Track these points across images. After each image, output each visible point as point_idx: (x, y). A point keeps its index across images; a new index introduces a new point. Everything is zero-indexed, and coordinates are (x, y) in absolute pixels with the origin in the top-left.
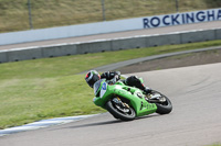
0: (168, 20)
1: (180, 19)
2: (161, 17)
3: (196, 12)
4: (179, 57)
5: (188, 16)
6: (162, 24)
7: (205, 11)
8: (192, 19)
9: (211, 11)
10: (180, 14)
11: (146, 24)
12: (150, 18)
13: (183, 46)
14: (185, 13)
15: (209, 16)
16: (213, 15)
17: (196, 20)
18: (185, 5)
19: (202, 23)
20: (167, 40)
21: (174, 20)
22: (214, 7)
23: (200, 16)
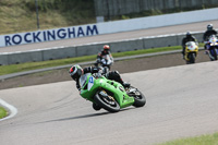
0: (30, 38)
1: (41, 37)
2: (22, 34)
3: (56, 30)
4: (41, 74)
5: (49, 33)
6: (23, 41)
7: (66, 28)
8: (54, 37)
9: (71, 28)
10: (41, 31)
11: (7, 42)
12: (11, 36)
13: (45, 63)
14: (46, 31)
15: (70, 33)
16: (73, 33)
17: (57, 37)
18: (46, 22)
19: (63, 40)
20: (29, 57)
21: (35, 37)
22: (74, 24)
23: (61, 34)
